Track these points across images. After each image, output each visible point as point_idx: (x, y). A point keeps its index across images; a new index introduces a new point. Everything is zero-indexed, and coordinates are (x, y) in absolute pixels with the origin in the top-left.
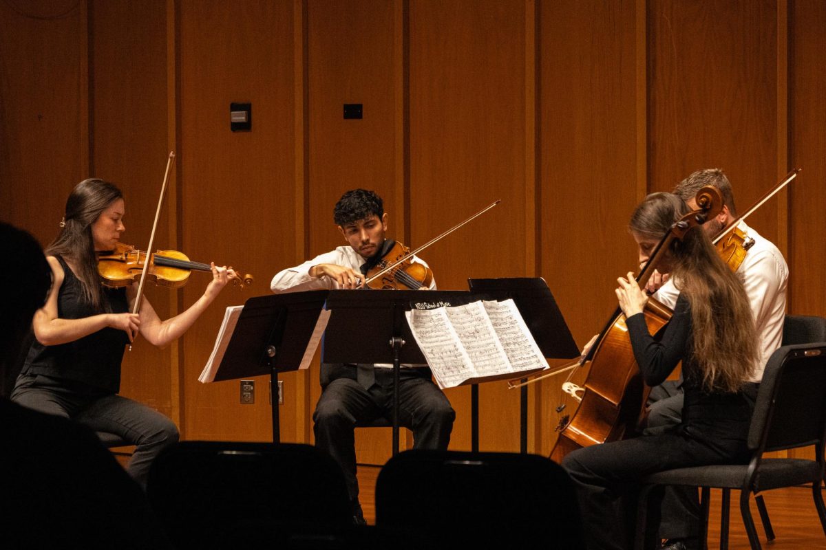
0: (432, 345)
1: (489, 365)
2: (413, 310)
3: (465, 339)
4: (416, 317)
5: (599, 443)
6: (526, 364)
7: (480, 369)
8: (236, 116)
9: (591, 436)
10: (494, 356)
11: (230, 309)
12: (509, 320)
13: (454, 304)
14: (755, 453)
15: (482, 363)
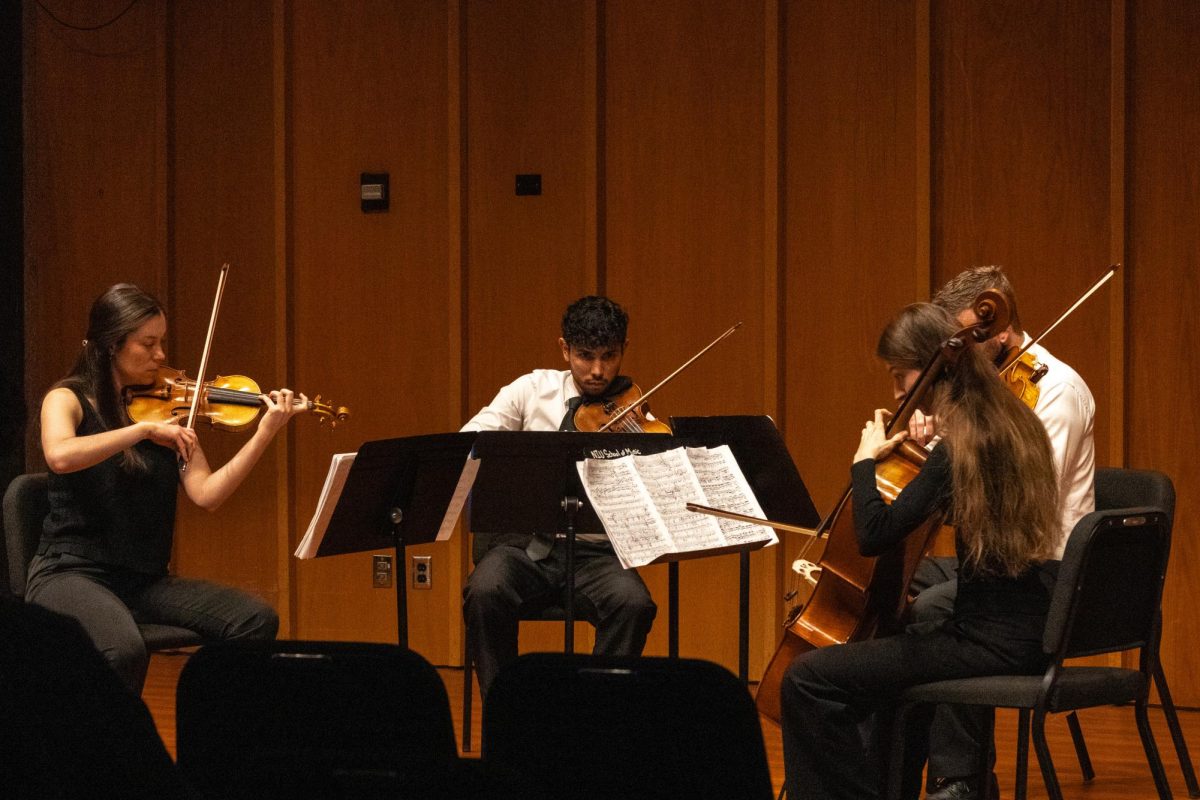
0: (613, 507)
1: (693, 536)
2: (586, 460)
3: (659, 500)
4: (591, 470)
5: (839, 643)
6: (746, 535)
7: (680, 541)
8: (368, 191)
9: (830, 634)
10: (699, 523)
11: (338, 458)
12: (722, 474)
13: (645, 452)
14: (1054, 659)
15: (684, 534)
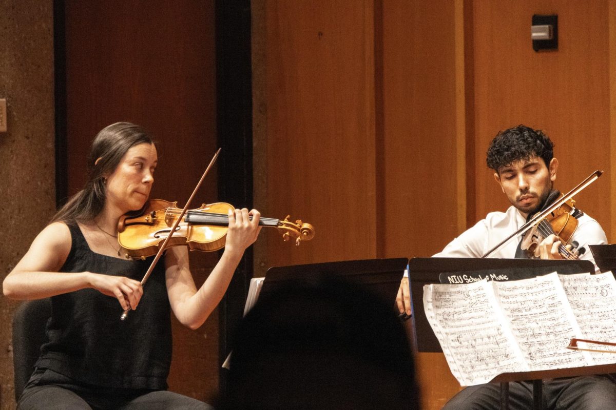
4: (439, 294)
8: (537, 32)
